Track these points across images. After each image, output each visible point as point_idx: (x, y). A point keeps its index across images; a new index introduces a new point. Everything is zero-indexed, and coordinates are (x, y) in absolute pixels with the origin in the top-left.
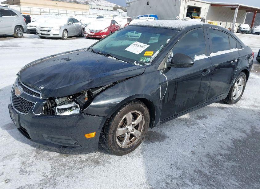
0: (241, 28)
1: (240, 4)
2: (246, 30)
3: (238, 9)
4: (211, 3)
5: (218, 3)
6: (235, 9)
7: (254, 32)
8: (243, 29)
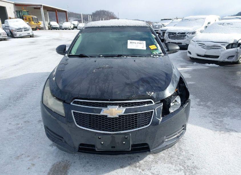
0: (51, 25)
1: (43, 5)
2: (56, 26)
3: (43, 9)
4: (13, 2)
5: (20, 3)
6: (40, 8)
7: (63, 28)
8: (54, 26)
